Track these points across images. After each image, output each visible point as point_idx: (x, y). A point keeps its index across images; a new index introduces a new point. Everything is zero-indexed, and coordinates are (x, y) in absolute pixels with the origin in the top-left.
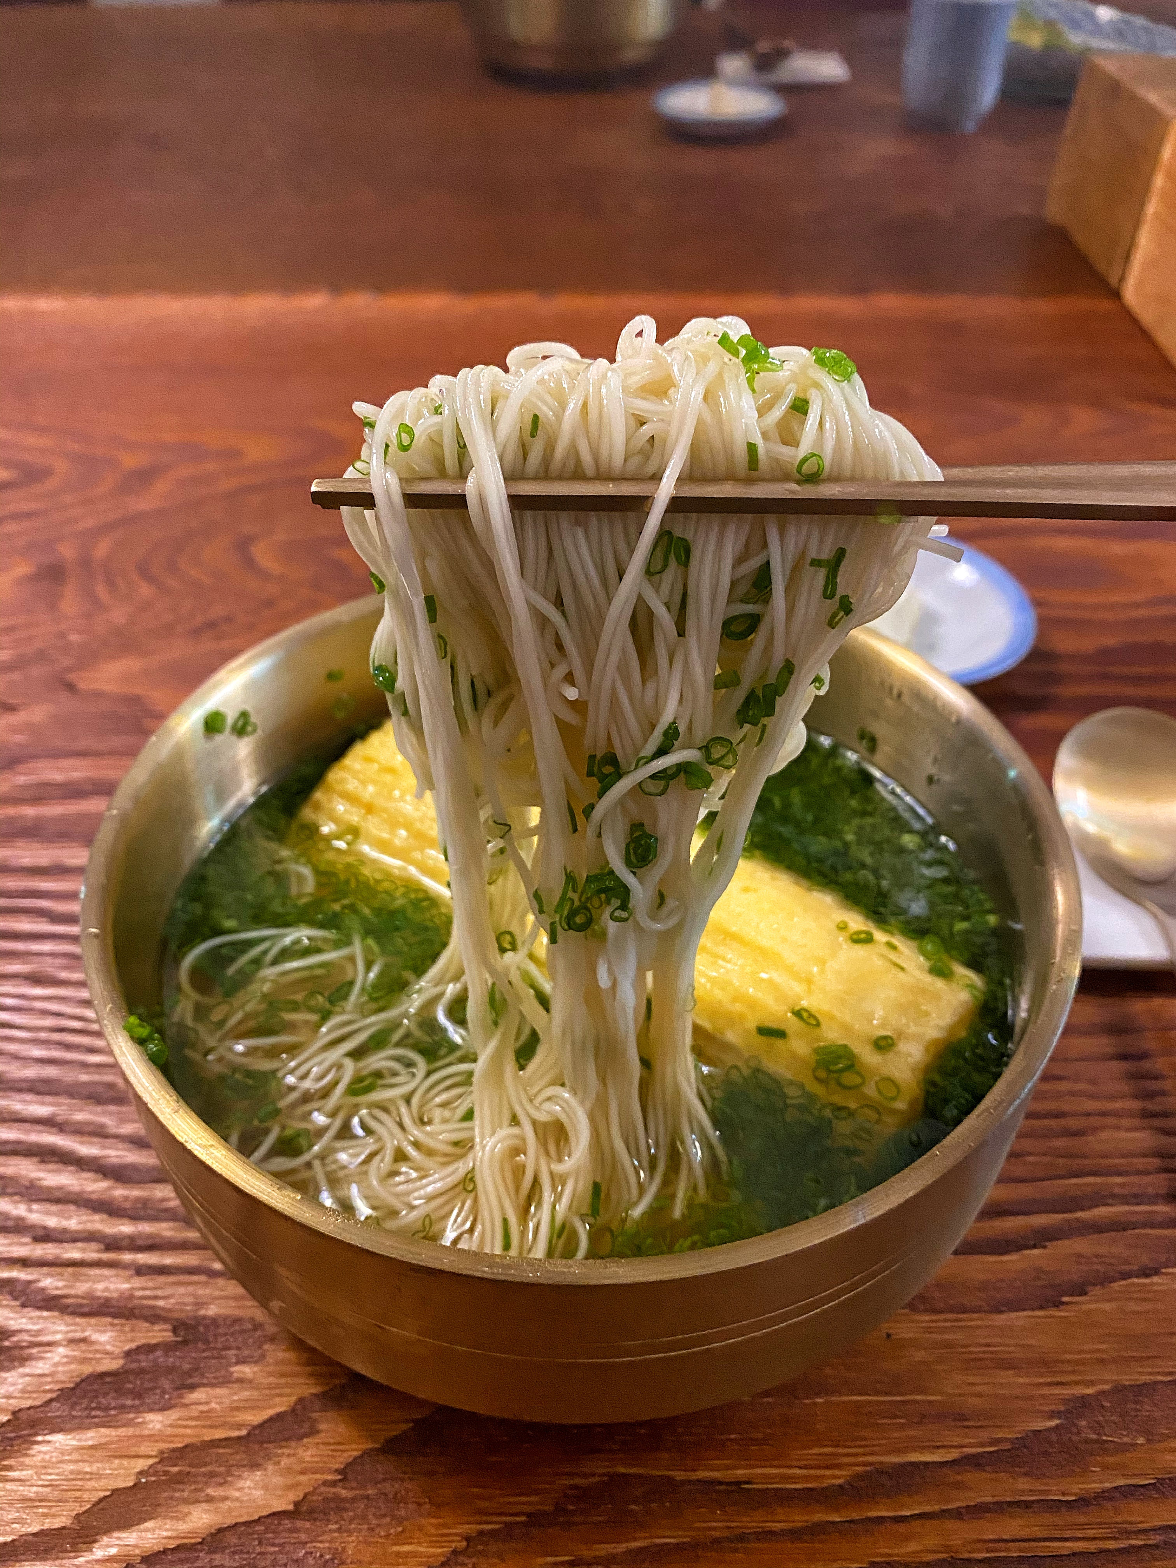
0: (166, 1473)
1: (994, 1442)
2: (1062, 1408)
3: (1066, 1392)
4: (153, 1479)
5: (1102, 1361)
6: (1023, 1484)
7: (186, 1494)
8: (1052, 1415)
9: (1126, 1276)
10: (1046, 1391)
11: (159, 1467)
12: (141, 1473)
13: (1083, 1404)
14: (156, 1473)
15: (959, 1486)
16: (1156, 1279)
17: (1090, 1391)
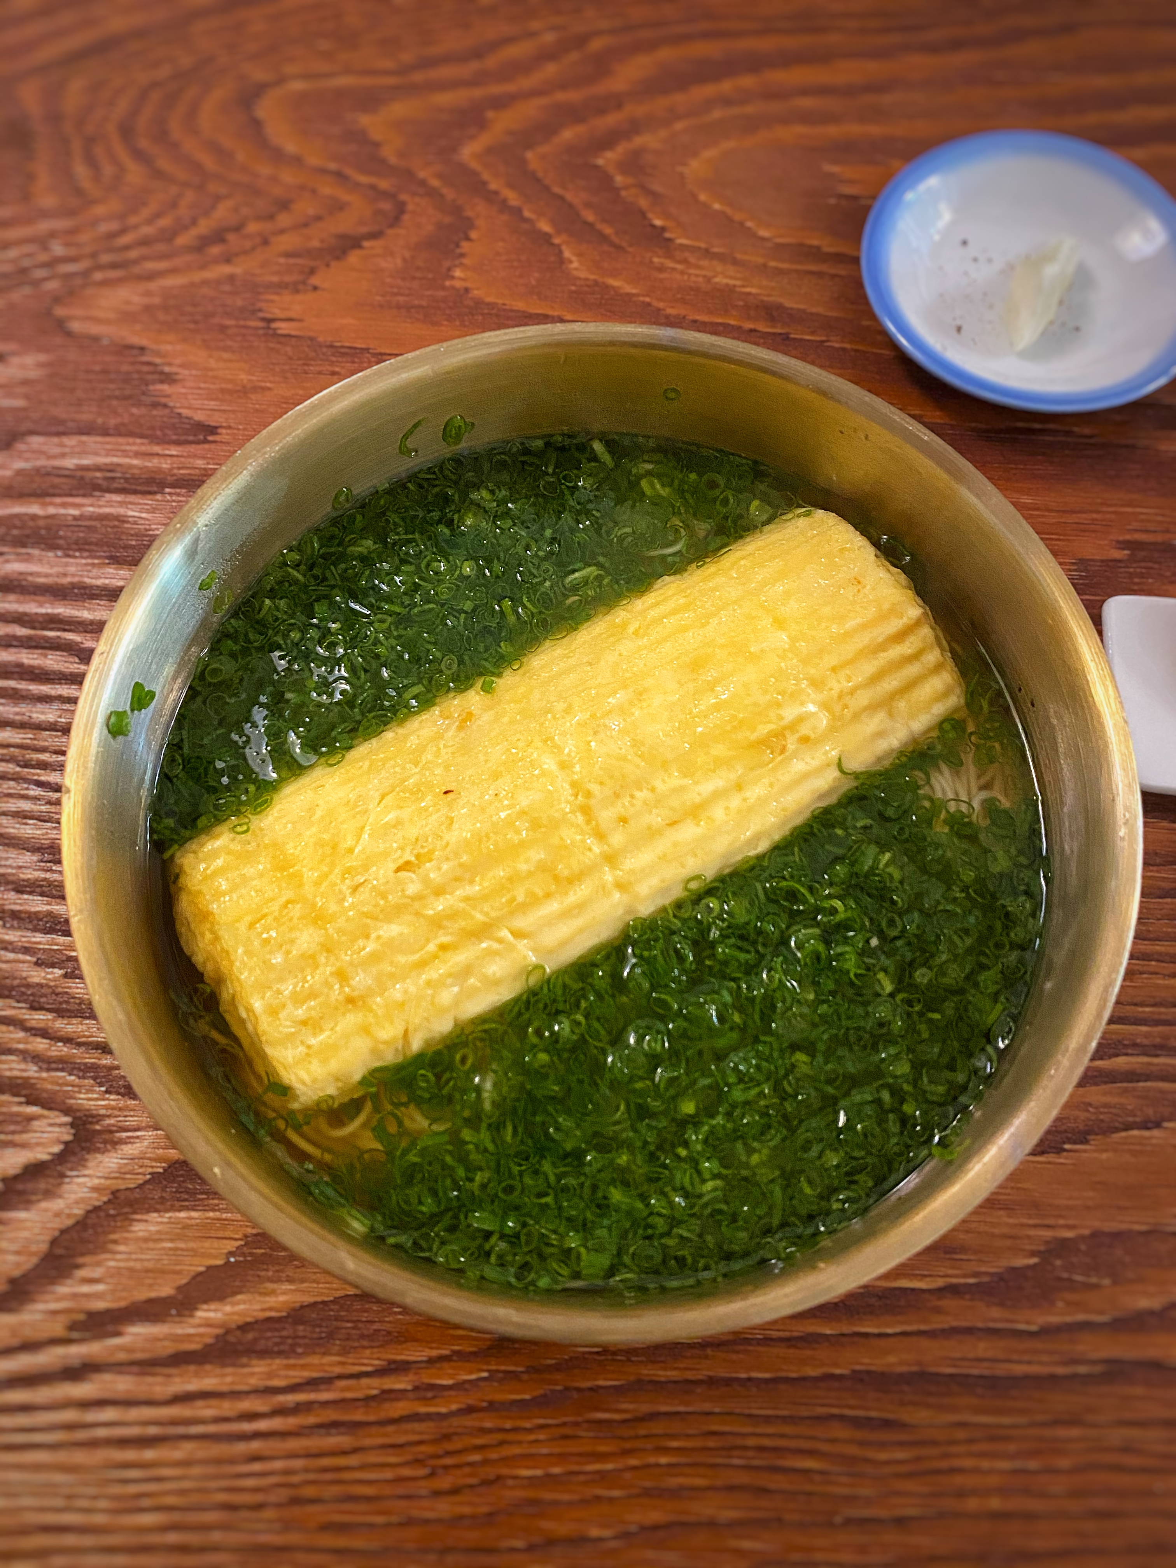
0: (251, 1254)
1: (976, 1275)
2: (1042, 1248)
3: (1048, 1234)
4: (241, 1259)
5: (1088, 1208)
6: (995, 1312)
7: (270, 1273)
8: (1033, 1254)
9: (1128, 1127)
10: (1032, 1232)
11: (245, 1249)
12: (231, 1254)
13: (1062, 1247)
14: (243, 1255)
15: (938, 1310)
16: (1156, 1133)
17: (1069, 1234)
